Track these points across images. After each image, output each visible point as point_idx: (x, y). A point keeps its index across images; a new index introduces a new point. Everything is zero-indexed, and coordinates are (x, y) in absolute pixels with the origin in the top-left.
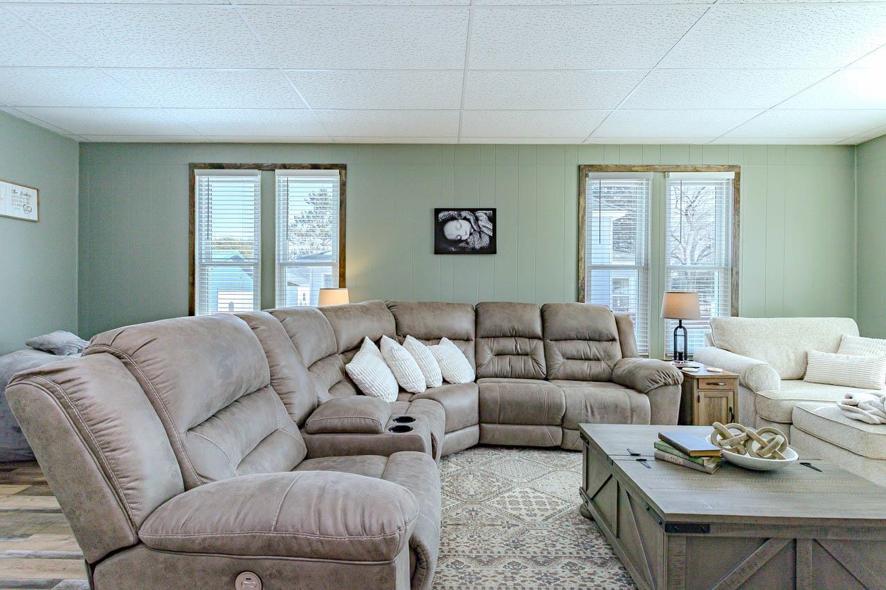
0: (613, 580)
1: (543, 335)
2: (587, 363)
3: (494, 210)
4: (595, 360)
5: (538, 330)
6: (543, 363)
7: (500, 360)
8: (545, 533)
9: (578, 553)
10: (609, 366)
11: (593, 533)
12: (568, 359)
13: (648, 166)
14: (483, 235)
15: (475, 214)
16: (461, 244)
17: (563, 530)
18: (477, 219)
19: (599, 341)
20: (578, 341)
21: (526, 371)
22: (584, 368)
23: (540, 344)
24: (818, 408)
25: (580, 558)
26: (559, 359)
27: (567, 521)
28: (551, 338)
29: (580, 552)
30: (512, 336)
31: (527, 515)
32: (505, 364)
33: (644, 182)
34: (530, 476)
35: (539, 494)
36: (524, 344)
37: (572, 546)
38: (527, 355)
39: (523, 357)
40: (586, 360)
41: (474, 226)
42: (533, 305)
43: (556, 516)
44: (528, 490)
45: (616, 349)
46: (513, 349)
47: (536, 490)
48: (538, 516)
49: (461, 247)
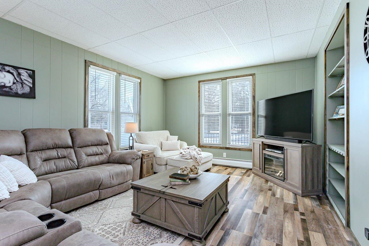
0: (169, 239)
1: (73, 145)
2: (97, 157)
3: (34, 71)
4: (101, 154)
5: (70, 143)
6: (75, 160)
7: (48, 164)
8: (131, 240)
9: (150, 239)
10: (107, 156)
11: (146, 228)
12: (88, 156)
13: (114, 69)
14: (24, 85)
15: (17, 71)
16: (5, 89)
17: (136, 234)
18: (19, 74)
19: (101, 145)
20: (92, 146)
21: (66, 167)
22: (96, 159)
23: (72, 151)
24: (175, 158)
25: (152, 240)
26: (84, 156)
27: (133, 229)
28: (78, 146)
29: (150, 237)
30: (53, 148)
31: (114, 237)
32: (52, 165)
33: (112, 76)
34: (95, 220)
35: (109, 226)
36: (62, 152)
37: (145, 237)
38: (65, 157)
39: (63, 159)
40: (96, 155)
41: (17, 78)
42: (64, 130)
43: (126, 230)
44: (101, 227)
45: (109, 148)
46: (56, 155)
47: (106, 225)
48: (119, 235)
49: (5, 91)
